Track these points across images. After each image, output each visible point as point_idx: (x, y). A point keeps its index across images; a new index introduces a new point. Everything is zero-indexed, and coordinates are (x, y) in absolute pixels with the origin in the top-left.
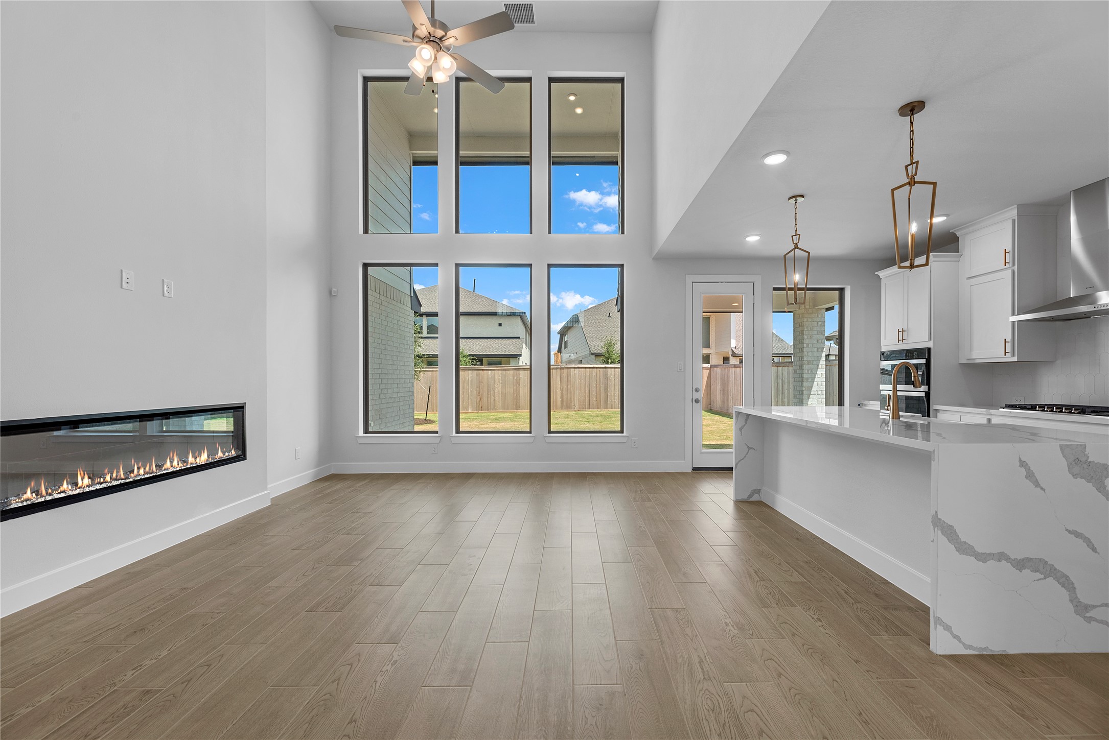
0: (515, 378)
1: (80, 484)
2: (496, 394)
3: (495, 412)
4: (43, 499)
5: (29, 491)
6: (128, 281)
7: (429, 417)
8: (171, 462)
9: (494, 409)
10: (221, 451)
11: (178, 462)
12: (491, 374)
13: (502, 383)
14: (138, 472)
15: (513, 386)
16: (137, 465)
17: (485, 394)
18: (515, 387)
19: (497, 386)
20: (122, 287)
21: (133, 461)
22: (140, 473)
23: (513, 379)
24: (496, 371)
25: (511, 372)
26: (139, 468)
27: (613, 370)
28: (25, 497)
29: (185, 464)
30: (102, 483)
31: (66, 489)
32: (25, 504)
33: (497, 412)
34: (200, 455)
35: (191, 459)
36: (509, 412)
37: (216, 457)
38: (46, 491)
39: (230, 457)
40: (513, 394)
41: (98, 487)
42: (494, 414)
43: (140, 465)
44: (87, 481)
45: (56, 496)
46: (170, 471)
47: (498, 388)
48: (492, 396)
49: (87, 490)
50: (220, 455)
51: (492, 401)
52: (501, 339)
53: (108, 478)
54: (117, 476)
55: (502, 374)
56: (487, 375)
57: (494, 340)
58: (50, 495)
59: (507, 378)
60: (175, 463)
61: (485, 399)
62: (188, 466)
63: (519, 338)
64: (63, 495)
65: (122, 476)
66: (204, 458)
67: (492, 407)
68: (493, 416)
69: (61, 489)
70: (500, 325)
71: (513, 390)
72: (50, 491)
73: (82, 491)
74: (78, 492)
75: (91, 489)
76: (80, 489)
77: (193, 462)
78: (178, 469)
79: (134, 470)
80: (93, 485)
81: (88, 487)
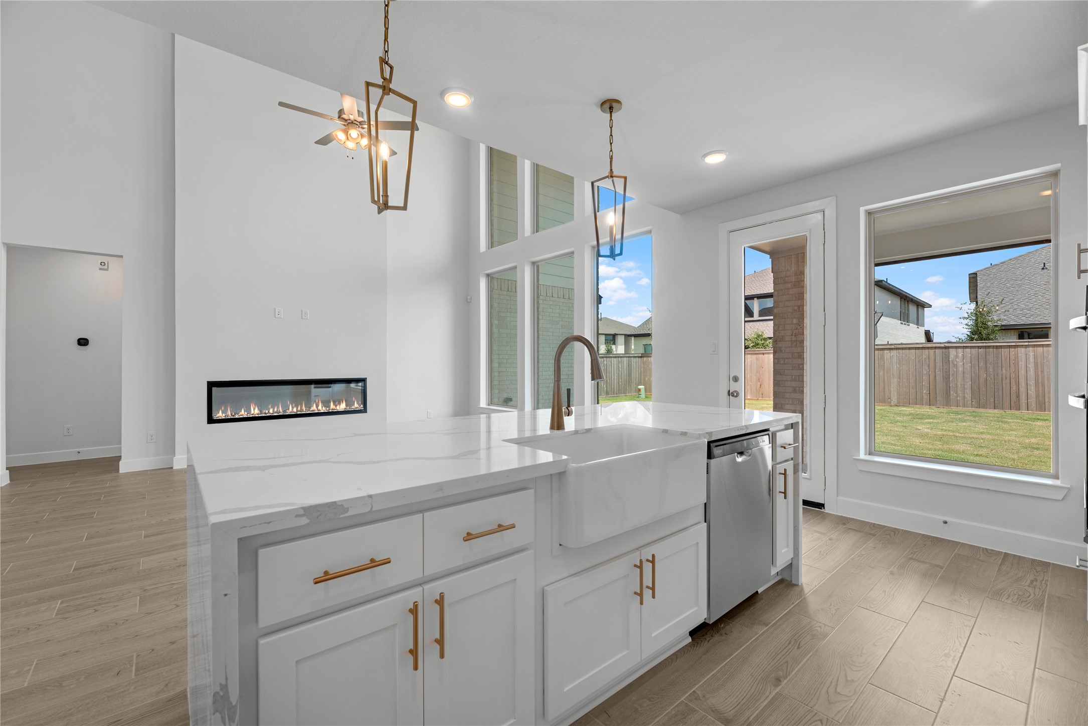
1: (252, 412)
4: (230, 417)
5: (220, 412)
6: (279, 313)
8: (317, 406)
10: (357, 403)
11: (322, 407)
16: (292, 405)
20: (275, 317)
21: (288, 403)
22: (292, 410)
26: (293, 408)
27: (960, 350)
29: (328, 409)
30: (267, 413)
31: (243, 413)
32: (241, 417)
34: (340, 404)
35: (332, 406)
37: (350, 408)
38: (231, 413)
39: (358, 409)
41: (264, 415)
43: (294, 405)
44: (257, 411)
45: (237, 417)
46: (316, 412)
49: (257, 416)
50: (352, 407)
53: (271, 411)
54: (277, 410)
58: (233, 416)
60: (320, 407)
62: (330, 411)
65: (281, 411)
66: (343, 406)
69: (241, 413)
72: (233, 414)
73: (254, 416)
74: (251, 416)
75: (260, 415)
76: (252, 414)
77: (334, 407)
78: (322, 411)
79: (289, 409)
80: (261, 413)
81: (257, 414)
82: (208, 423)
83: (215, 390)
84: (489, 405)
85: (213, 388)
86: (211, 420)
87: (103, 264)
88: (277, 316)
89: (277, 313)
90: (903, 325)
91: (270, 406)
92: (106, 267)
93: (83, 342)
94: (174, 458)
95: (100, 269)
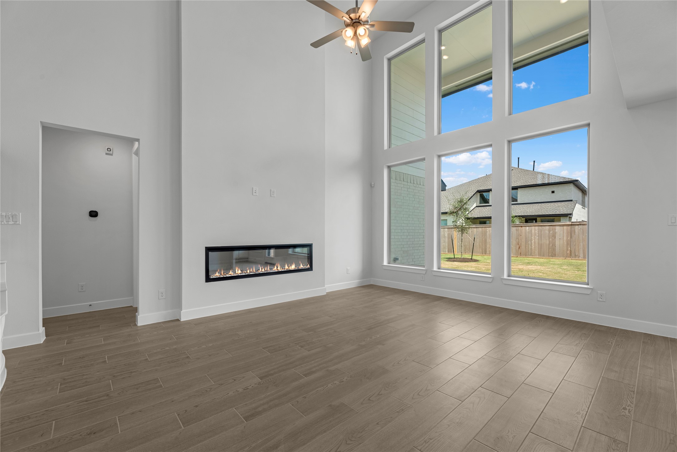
0: (551, 232)
1: (237, 272)
2: (533, 244)
3: (532, 258)
4: (223, 276)
6: (255, 192)
7: (474, 257)
8: (277, 267)
9: (531, 255)
12: (529, 229)
13: (538, 236)
14: (262, 270)
15: (549, 238)
16: (261, 267)
17: (523, 244)
18: (551, 239)
19: (534, 239)
20: (253, 195)
23: (549, 233)
24: (533, 228)
25: (548, 227)
26: (262, 269)
28: (216, 275)
29: (283, 269)
30: (246, 273)
31: (231, 273)
33: (534, 258)
34: (291, 266)
35: (286, 267)
36: (545, 259)
37: (300, 267)
38: (224, 273)
39: (307, 268)
40: (549, 244)
41: (244, 274)
42: (530, 259)
43: (262, 267)
44: (240, 272)
45: (228, 275)
46: (276, 271)
47: (535, 240)
48: (530, 246)
49: (240, 275)
50: (301, 266)
51: (529, 249)
52: (553, 203)
53: (248, 271)
54: (252, 271)
55: (538, 229)
56: (525, 230)
57: (547, 203)
58: (225, 275)
59: (543, 232)
60: (279, 268)
61: (523, 247)
62: (285, 270)
63: (572, 201)
64: (230, 276)
65: (255, 271)
66: (293, 267)
67: (529, 253)
68: (529, 260)
69: (230, 273)
70: (553, 192)
71: (549, 241)
73: (238, 275)
74: (236, 275)
75: (241, 275)
76: (237, 274)
77: (288, 268)
78: (280, 271)
79: (259, 269)
80: (242, 273)
81: (240, 274)
82: (206, 282)
83: (211, 254)
84: (389, 264)
85: (209, 252)
86: (208, 279)
87: (109, 150)
88: (254, 194)
89: (254, 191)
90: (583, 209)
91: (248, 268)
92: (111, 152)
93: (93, 214)
94: (182, 311)
95: (107, 154)
